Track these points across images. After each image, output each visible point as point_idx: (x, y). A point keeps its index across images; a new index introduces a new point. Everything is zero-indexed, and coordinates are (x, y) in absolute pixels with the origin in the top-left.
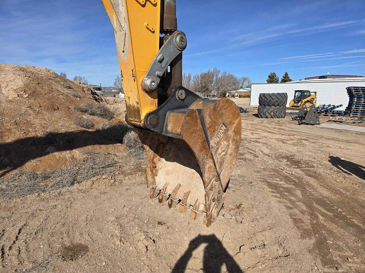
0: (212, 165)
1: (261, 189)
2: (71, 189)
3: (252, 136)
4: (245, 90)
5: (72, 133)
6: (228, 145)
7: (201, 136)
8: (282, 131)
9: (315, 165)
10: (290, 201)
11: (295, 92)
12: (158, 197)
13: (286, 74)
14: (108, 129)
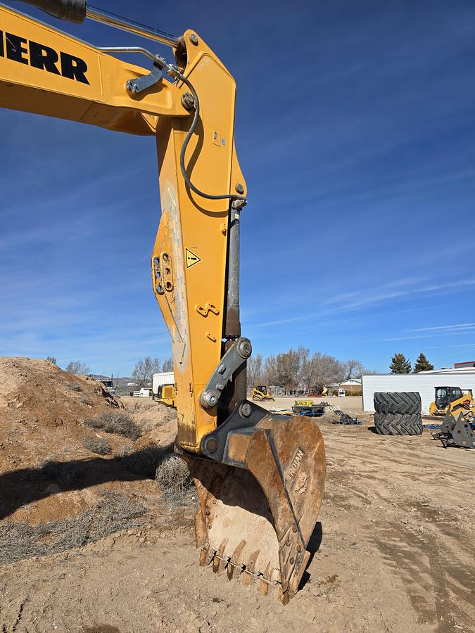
0: (287, 506)
1: (367, 554)
2: (83, 550)
3: (362, 468)
4: (354, 383)
5: (80, 462)
6: (308, 479)
7: (270, 465)
8: (414, 459)
9: (459, 517)
10: (412, 571)
11: (435, 389)
12: (211, 564)
13: (422, 357)
14: (133, 456)
